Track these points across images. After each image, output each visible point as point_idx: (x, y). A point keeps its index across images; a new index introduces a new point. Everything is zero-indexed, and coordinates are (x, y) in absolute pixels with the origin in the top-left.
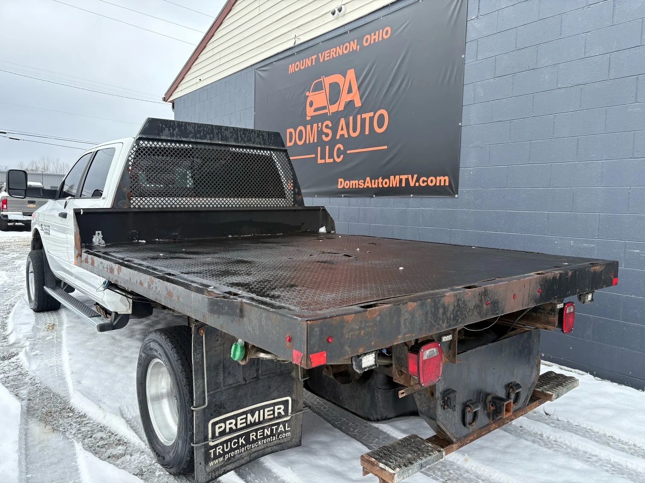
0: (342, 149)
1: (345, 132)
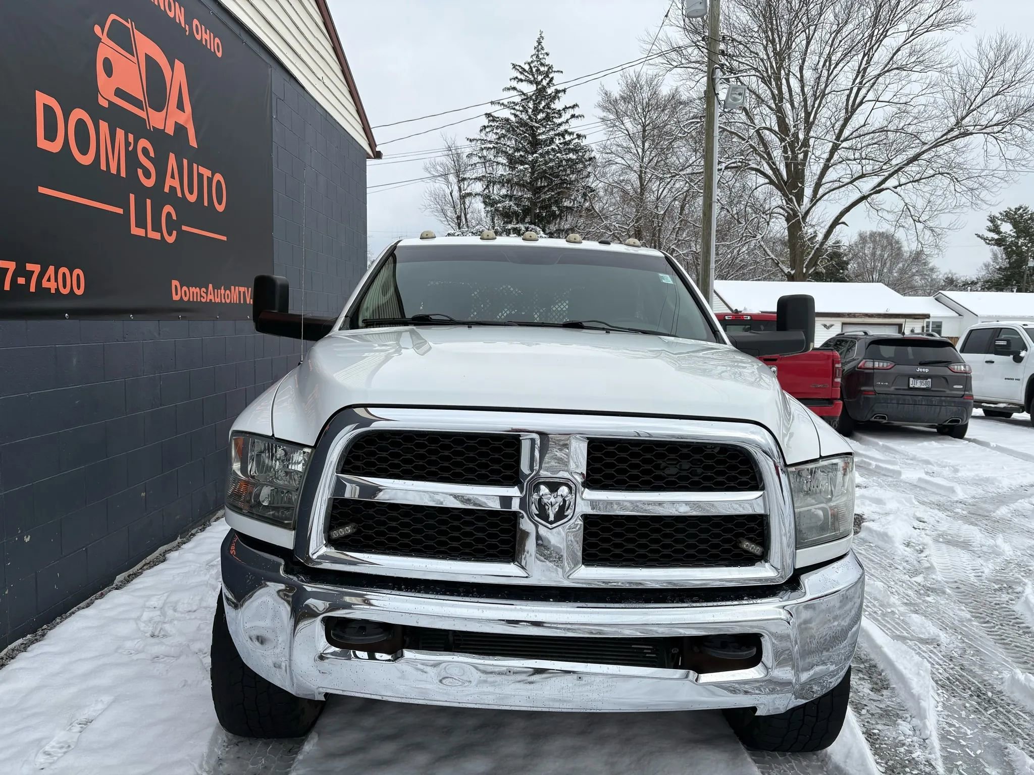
0: (174, 216)
1: (176, 183)
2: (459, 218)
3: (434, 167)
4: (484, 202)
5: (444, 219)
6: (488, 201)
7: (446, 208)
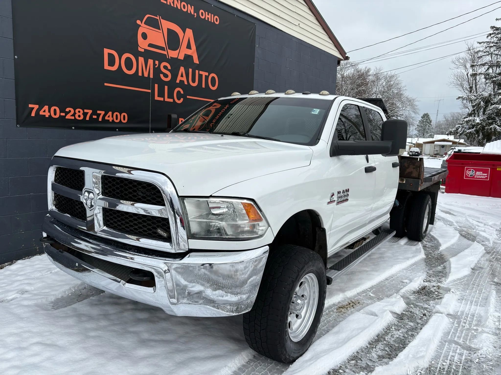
0: (182, 92)
1: (184, 79)
2: (471, 88)
3: (458, 60)
4: (485, 78)
5: (462, 89)
6: (487, 76)
7: (464, 83)
